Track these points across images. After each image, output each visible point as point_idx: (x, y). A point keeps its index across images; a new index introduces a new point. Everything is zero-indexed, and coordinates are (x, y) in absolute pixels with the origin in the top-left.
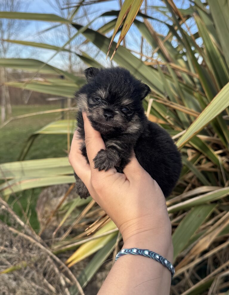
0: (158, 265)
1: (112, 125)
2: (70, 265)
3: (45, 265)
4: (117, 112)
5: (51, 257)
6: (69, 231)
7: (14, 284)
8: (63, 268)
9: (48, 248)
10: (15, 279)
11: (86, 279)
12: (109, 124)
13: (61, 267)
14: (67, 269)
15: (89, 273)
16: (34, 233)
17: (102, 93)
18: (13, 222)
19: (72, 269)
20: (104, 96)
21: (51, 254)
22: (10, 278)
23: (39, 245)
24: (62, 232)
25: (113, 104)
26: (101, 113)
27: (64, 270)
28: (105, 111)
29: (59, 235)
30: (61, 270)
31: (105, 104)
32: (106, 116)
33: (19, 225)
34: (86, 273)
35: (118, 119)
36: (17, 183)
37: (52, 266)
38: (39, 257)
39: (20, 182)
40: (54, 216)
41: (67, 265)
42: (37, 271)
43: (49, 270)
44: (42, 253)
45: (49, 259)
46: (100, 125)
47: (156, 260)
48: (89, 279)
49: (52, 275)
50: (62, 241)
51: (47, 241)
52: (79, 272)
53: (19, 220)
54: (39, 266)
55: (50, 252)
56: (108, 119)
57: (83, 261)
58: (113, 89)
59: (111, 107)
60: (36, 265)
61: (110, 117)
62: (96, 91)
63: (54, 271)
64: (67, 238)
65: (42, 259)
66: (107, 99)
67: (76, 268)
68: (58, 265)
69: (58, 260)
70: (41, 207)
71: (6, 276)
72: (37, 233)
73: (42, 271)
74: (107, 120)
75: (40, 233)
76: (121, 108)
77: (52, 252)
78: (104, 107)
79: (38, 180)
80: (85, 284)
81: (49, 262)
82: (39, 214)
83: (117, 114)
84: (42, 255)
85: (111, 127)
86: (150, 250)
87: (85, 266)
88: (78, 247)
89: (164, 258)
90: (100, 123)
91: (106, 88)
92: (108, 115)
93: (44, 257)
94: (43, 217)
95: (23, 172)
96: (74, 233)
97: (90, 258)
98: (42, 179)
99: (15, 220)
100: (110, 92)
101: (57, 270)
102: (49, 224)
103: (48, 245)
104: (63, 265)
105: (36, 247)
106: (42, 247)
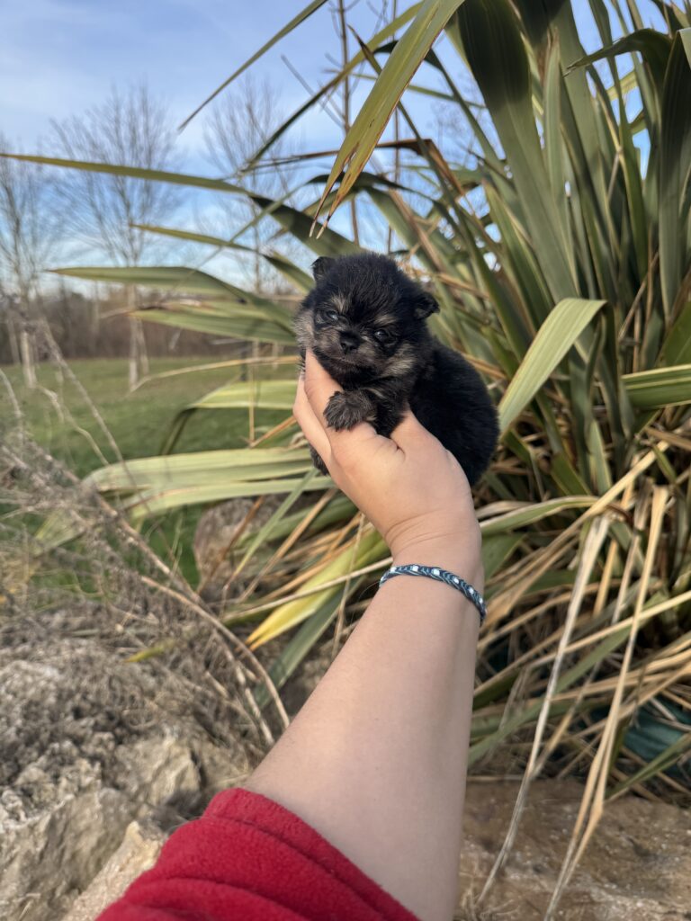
0: (457, 594)
1: (353, 363)
2: (254, 646)
3: (208, 647)
4: (366, 338)
5: (220, 631)
6: (253, 586)
7: (151, 682)
8: (241, 652)
9: (214, 614)
10: (154, 673)
11: (284, 672)
12: (348, 360)
13: (237, 650)
14: (248, 652)
15: (289, 663)
16: (189, 587)
17: (340, 303)
18: (148, 567)
19: (257, 653)
20: (341, 308)
21: (220, 626)
22: (144, 671)
23: (197, 608)
24: (241, 588)
25: (359, 322)
26: (335, 338)
27: (242, 656)
28: (343, 335)
29: (234, 593)
30: (237, 655)
31: (344, 322)
32: (343, 345)
33: (161, 572)
34: (284, 661)
35: (367, 351)
36: (157, 494)
37: (220, 648)
38: (197, 632)
39: (162, 494)
40: (224, 558)
41: (248, 646)
42: (194, 656)
43: (216, 655)
44: (202, 624)
45: (215, 635)
46: (334, 361)
47: (454, 586)
48: (289, 671)
49: (222, 664)
50: (241, 603)
51: (212, 604)
52: (272, 661)
53: (159, 563)
54: (197, 647)
55: (216, 621)
56: (347, 350)
57: (277, 639)
58: (359, 296)
59: (354, 329)
60: (191, 645)
61: (352, 348)
62: (329, 298)
63: (225, 657)
64: (250, 599)
65: (202, 635)
66: (347, 314)
67: (266, 653)
68: (233, 646)
69: (232, 636)
70: (203, 542)
71: (138, 668)
72: (194, 590)
73: (201, 657)
74: (345, 353)
75: (200, 587)
76: (372, 330)
77: (221, 622)
78: (342, 327)
79: (195, 489)
80: (282, 681)
81: (215, 640)
82: (198, 555)
83: (364, 341)
84: (203, 628)
85: (352, 365)
86: (444, 569)
87: (282, 649)
88: (268, 613)
89: (468, 584)
90: (334, 357)
91: (346, 295)
92: (349, 344)
93: (206, 631)
94: (206, 561)
95: (168, 475)
96: (262, 590)
97: (292, 634)
98: (202, 489)
99: (153, 564)
100: (354, 301)
101: (230, 656)
102: (216, 574)
103: (215, 611)
104: (242, 646)
105: (191, 612)
106: (203, 613)
